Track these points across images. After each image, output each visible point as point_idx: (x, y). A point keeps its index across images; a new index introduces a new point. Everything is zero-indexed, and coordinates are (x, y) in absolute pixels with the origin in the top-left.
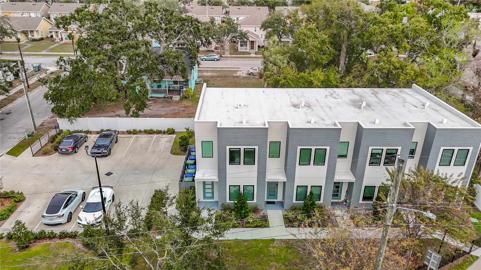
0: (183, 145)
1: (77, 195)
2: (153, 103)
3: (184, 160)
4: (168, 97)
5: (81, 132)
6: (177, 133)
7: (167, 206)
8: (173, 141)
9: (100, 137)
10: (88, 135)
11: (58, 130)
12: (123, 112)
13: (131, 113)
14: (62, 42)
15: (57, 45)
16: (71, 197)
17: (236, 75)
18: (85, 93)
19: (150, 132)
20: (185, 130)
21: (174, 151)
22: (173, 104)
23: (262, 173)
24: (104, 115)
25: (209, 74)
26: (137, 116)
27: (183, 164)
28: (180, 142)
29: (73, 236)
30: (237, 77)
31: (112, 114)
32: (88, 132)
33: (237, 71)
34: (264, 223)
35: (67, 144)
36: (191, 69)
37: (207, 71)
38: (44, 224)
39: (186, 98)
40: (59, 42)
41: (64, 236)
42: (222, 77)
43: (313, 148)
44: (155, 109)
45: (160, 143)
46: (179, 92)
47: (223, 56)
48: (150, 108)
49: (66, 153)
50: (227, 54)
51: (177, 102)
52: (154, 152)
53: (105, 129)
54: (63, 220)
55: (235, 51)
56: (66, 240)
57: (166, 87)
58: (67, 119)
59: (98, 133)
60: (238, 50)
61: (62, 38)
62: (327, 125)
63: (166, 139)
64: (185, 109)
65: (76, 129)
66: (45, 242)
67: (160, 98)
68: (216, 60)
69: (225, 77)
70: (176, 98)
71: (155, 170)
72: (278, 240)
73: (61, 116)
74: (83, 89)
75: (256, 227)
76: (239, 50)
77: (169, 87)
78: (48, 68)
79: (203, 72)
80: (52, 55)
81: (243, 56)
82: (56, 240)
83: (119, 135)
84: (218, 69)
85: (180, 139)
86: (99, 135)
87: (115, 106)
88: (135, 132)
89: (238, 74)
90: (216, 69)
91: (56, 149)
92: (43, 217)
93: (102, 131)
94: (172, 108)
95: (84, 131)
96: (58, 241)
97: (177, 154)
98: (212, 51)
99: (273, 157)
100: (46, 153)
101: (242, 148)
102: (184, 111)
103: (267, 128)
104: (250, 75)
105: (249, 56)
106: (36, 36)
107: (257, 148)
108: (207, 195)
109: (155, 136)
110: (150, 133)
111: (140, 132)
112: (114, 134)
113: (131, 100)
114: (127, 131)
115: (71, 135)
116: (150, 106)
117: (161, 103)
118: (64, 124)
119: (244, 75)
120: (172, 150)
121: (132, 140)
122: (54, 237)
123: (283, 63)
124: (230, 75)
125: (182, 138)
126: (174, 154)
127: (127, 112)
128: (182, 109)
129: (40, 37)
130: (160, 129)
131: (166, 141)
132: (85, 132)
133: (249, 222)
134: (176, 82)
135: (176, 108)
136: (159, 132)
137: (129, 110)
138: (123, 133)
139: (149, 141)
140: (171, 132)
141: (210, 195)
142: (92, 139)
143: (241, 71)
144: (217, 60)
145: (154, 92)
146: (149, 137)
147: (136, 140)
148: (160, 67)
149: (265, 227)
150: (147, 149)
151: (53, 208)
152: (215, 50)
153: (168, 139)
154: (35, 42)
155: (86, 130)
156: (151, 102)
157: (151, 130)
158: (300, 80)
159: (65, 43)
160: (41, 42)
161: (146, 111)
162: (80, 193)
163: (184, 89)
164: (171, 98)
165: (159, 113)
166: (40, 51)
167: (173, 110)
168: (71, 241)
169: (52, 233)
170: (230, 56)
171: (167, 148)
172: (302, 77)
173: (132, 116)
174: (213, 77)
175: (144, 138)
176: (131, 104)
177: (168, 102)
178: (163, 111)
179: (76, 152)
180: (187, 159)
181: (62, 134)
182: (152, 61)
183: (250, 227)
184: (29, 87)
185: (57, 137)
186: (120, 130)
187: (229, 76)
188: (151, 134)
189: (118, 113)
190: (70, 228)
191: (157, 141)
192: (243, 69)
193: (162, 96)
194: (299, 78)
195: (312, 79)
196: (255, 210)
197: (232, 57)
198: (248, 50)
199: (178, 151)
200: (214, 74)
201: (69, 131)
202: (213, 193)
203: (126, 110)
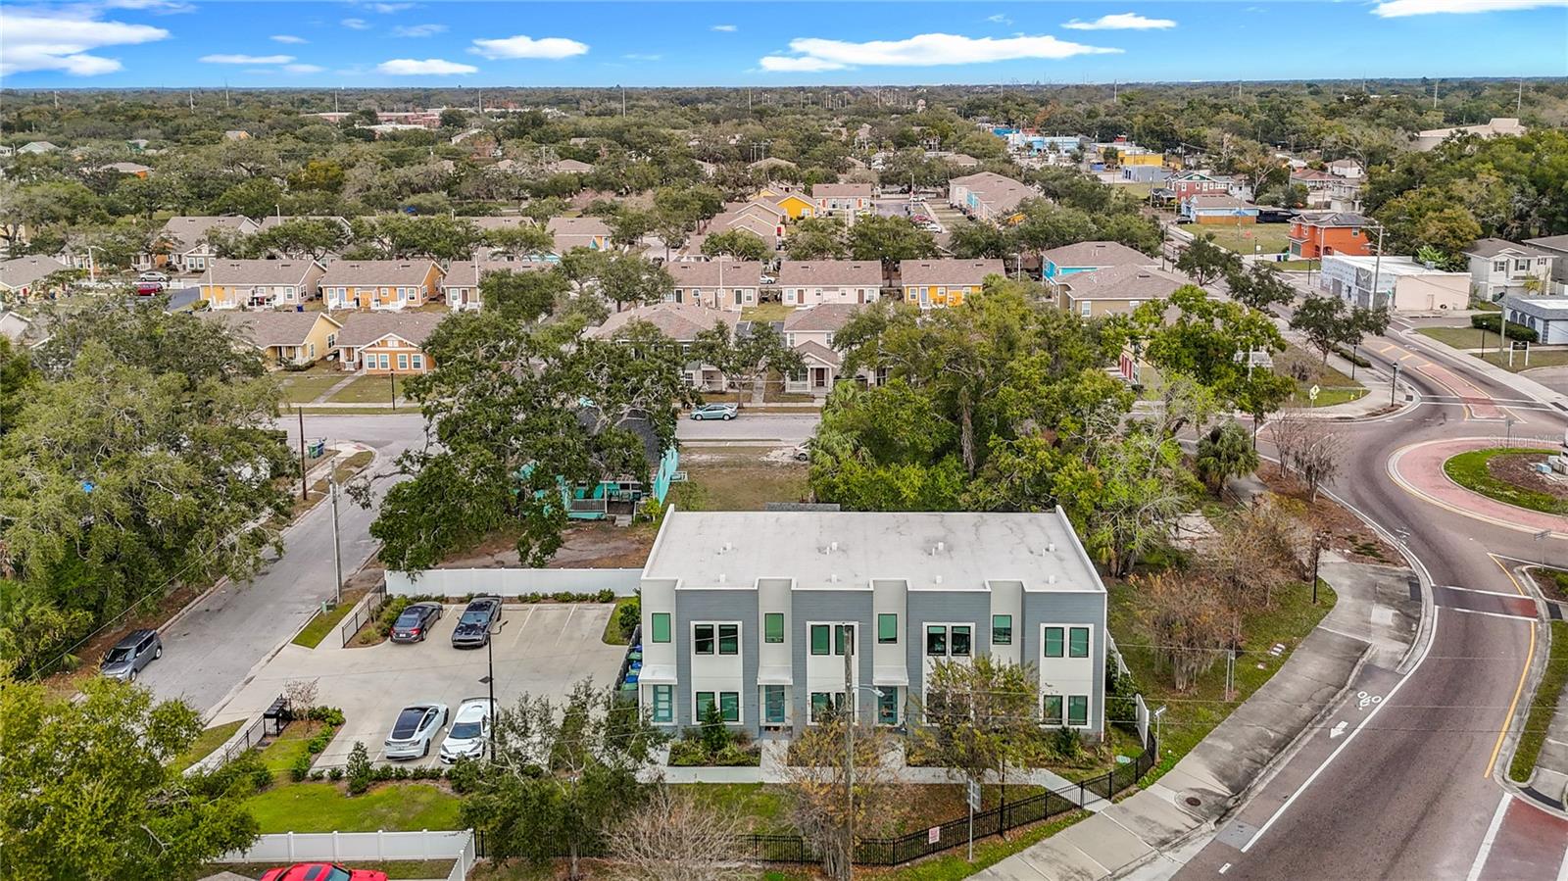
0: (628, 625)
1: (437, 712)
2: (574, 533)
3: (626, 652)
4: (605, 520)
5: (428, 598)
6: (619, 599)
7: (588, 707)
8: (609, 617)
9: (469, 609)
10: (444, 606)
11: (384, 594)
12: (514, 556)
13: (530, 560)
14: (358, 374)
15: (348, 381)
16: (428, 716)
17: (765, 459)
18: (448, 520)
19: (564, 598)
20: (635, 594)
21: (609, 635)
22: (615, 534)
23: (751, 668)
24: (470, 562)
25: (705, 457)
26: (542, 565)
27: (624, 659)
28: (622, 618)
29: (434, 776)
30: (769, 465)
31: (488, 560)
32: (442, 599)
33: (771, 449)
34: (752, 758)
35: (407, 625)
36: (661, 458)
37: (702, 450)
38: (388, 757)
39: (645, 520)
40: (353, 372)
41: (419, 775)
42: (735, 465)
43: (832, 625)
44: (578, 546)
45: (583, 620)
46: (629, 506)
47: (745, 405)
48: (566, 544)
49: (407, 642)
50: (758, 402)
51: (626, 530)
52: (571, 638)
53: (477, 593)
54: (417, 751)
55: (777, 392)
56: (424, 782)
57: (603, 497)
58: (405, 573)
59: (461, 601)
60: (784, 388)
61: (361, 363)
62: (856, 586)
63: (595, 613)
64: (641, 547)
65: (419, 594)
66: (390, 785)
67: (590, 521)
68: (727, 418)
69: (741, 466)
70: (624, 520)
71: (571, 672)
72: (769, 784)
73: (394, 567)
74: (444, 514)
75: (738, 764)
76: (787, 391)
77: (610, 496)
78: (339, 447)
79: (691, 454)
80: (341, 411)
81: (794, 405)
82: (407, 781)
83: (504, 606)
84: (728, 444)
85: (622, 610)
86: (465, 606)
87: (494, 541)
88: (534, 599)
89: (773, 456)
90: (723, 444)
91: (386, 634)
92: (387, 744)
93: (471, 597)
94: (612, 544)
95: (434, 596)
96: (412, 783)
97: (615, 643)
98: (723, 393)
99: (773, 641)
100: (366, 642)
101: (716, 624)
102: (638, 550)
103: (757, 591)
104: (798, 458)
105: (809, 404)
106: (300, 359)
107: (739, 624)
108: (661, 714)
109: (574, 606)
110: (563, 601)
111: (545, 597)
112: (495, 602)
113: (532, 533)
114: (520, 597)
115: (411, 604)
116: (568, 540)
117: (589, 533)
118: (397, 584)
119: (787, 460)
120: (605, 635)
121: (529, 615)
122: (405, 778)
123: (844, 450)
124: (753, 459)
125: (625, 610)
126: (608, 642)
127: (524, 556)
128: (635, 546)
129: (306, 360)
130: (584, 593)
131: (598, 617)
132: (436, 599)
133: (725, 757)
134: (624, 487)
135: (620, 544)
136: (582, 599)
137: (527, 552)
138: (511, 600)
139: (562, 618)
140: (607, 597)
141: (666, 714)
142: (453, 614)
143: (781, 448)
144: (731, 419)
145: (576, 507)
146: (562, 608)
147: (536, 616)
148: (593, 459)
149: (755, 765)
150: (557, 632)
151: (404, 730)
152: (730, 391)
153: (600, 612)
154: (295, 374)
155: (439, 595)
156: (569, 531)
157: (567, 594)
158: (878, 486)
159: (368, 377)
160: (310, 370)
161: (560, 553)
162: (442, 708)
163: (643, 501)
164: (614, 520)
165: (584, 556)
166: (311, 400)
167: (615, 548)
168: (431, 784)
169: (402, 769)
170: (764, 404)
171: (597, 631)
172: (882, 480)
173: (532, 565)
174: (712, 466)
175: (553, 610)
176: (531, 541)
177: (607, 531)
178: (593, 552)
179: (423, 640)
180: (631, 651)
181: (393, 604)
182: (578, 455)
183: (726, 765)
184: (305, 498)
185: (382, 610)
186: (505, 595)
187: (749, 463)
188: (567, 601)
189: (499, 557)
190: (430, 764)
191: (578, 616)
192: (786, 442)
193: (593, 516)
194: (876, 482)
195: (899, 483)
196: (741, 739)
197: (767, 410)
198: (809, 390)
199: (617, 636)
200: (717, 458)
201: (404, 596)
202: (670, 710)
203: (522, 554)
